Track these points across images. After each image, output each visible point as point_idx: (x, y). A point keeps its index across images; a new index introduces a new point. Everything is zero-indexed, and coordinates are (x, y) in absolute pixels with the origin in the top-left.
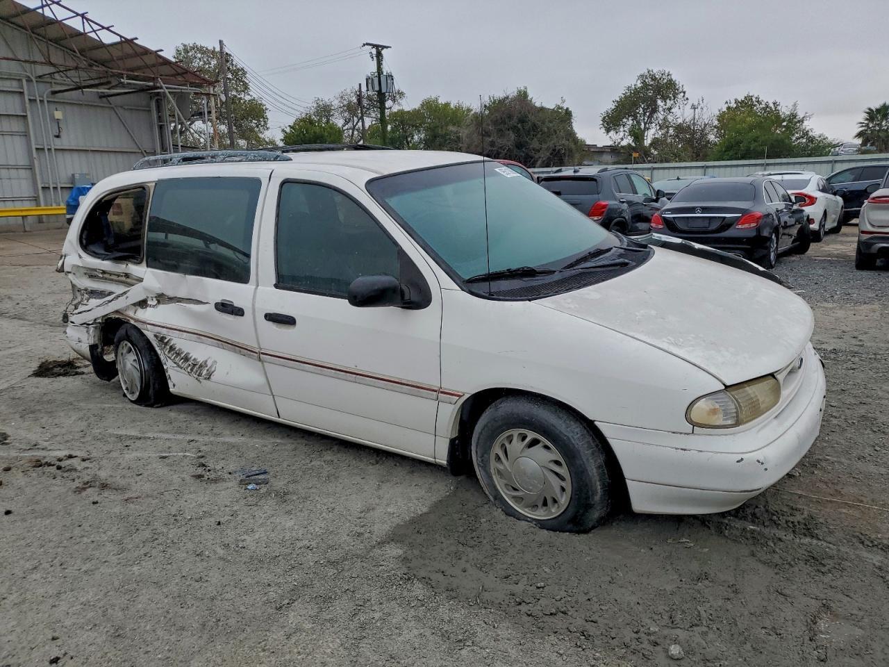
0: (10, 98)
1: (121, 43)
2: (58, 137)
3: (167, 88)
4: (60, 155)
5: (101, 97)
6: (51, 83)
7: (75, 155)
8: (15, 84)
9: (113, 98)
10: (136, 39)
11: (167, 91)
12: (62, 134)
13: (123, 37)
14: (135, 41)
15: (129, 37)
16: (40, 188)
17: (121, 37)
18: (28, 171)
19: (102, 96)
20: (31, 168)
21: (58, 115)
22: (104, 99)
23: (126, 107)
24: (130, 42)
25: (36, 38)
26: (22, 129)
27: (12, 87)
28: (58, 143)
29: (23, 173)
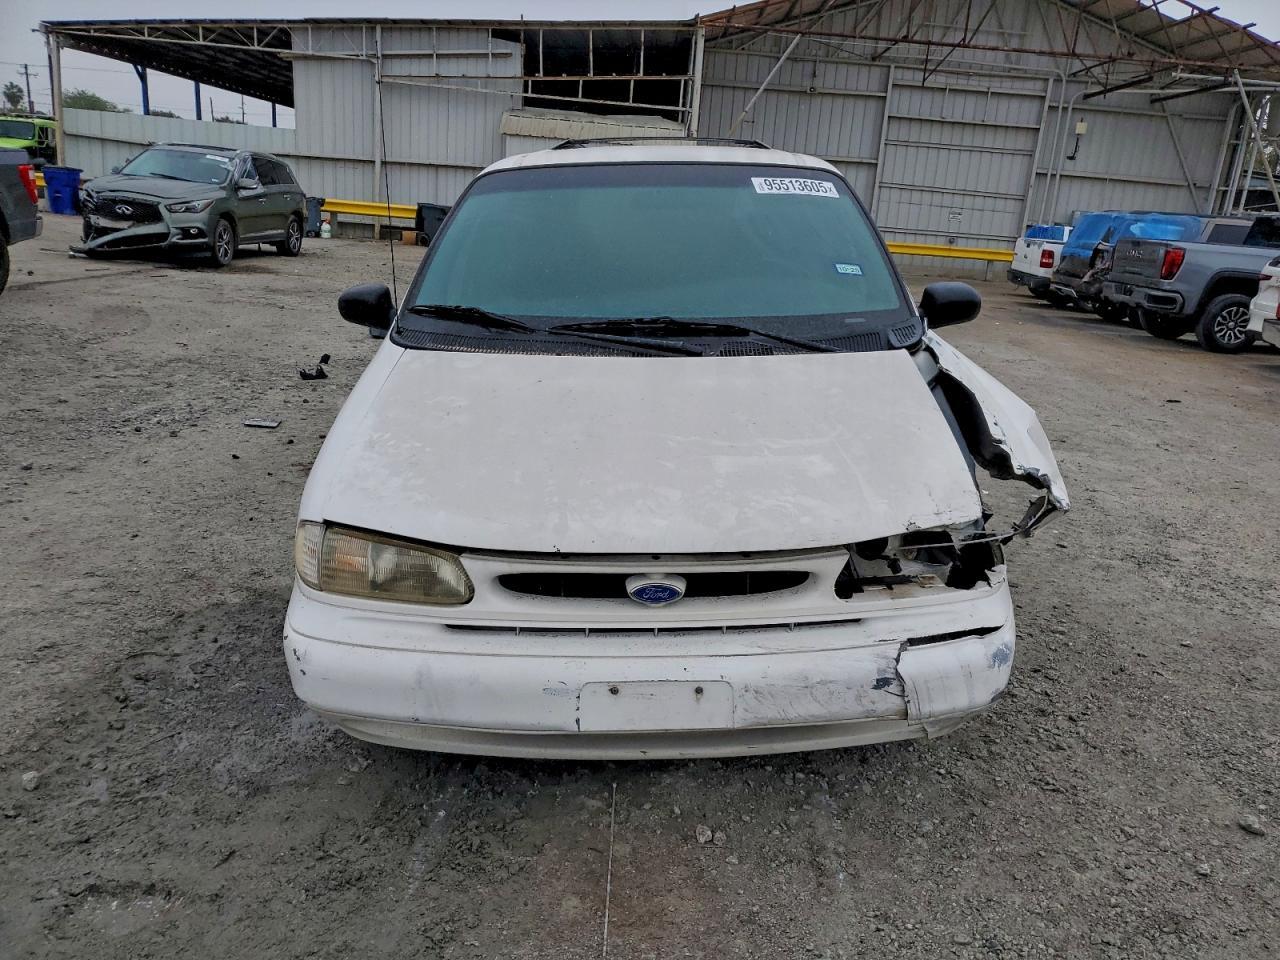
0: (1027, 104)
1: (1193, 17)
2: (1072, 158)
3: (1245, 85)
4: (1066, 183)
5: (1153, 102)
6: (1087, 82)
7: (1087, 185)
8: (1039, 85)
9: (1170, 101)
10: (1217, 9)
11: (1243, 90)
12: (1078, 156)
13: (1198, 8)
14: (1214, 13)
15: (1206, 7)
16: (1025, 226)
17: (1194, 7)
18: (1019, 203)
19: (1155, 100)
20: (1023, 200)
21: (1081, 128)
22: (1157, 105)
23: (1187, 116)
24: (1206, 15)
25: (1086, 19)
26: (1029, 147)
27: (1035, 90)
28: (1070, 168)
29: (1012, 205)
